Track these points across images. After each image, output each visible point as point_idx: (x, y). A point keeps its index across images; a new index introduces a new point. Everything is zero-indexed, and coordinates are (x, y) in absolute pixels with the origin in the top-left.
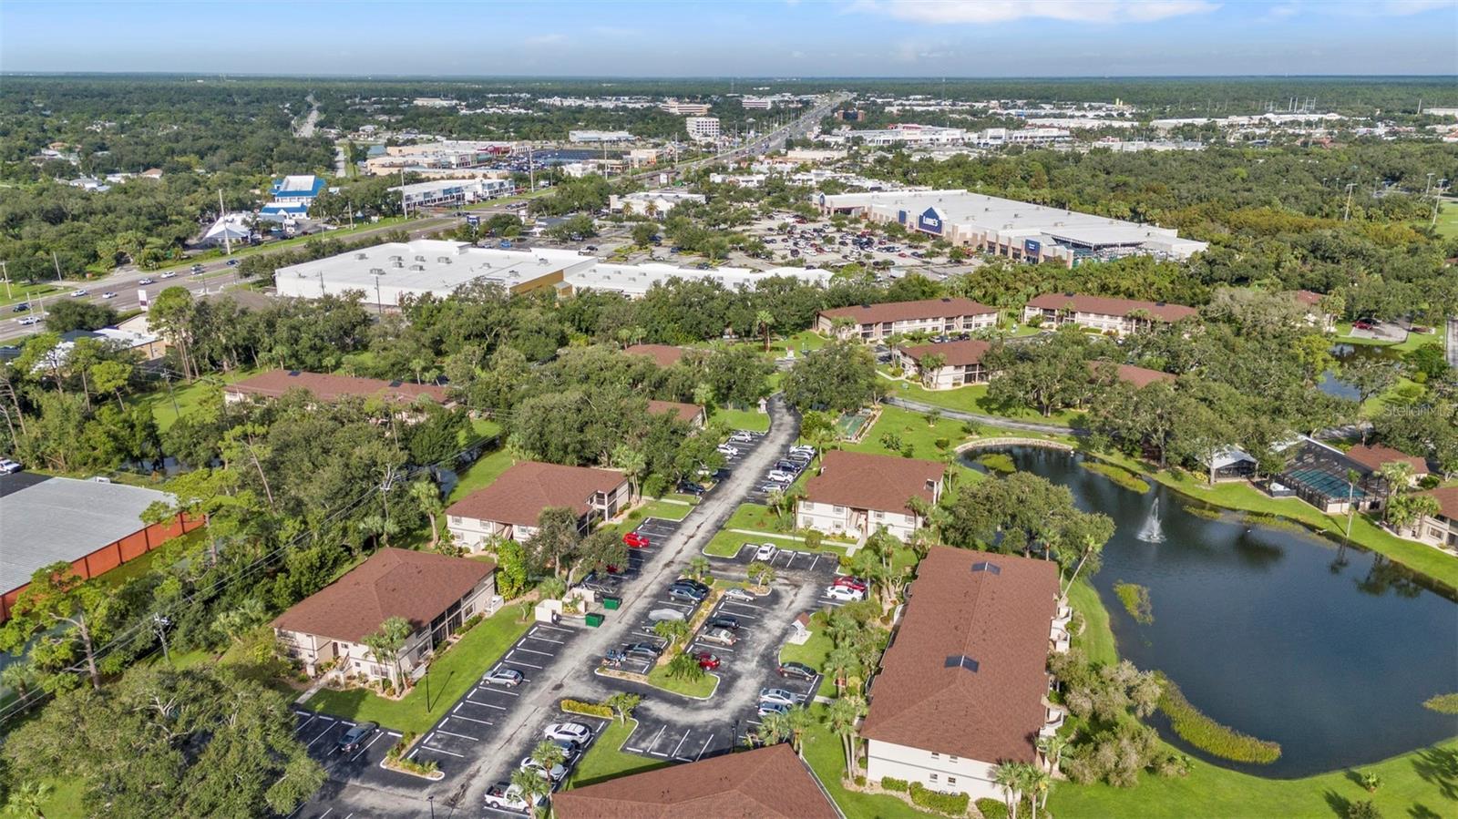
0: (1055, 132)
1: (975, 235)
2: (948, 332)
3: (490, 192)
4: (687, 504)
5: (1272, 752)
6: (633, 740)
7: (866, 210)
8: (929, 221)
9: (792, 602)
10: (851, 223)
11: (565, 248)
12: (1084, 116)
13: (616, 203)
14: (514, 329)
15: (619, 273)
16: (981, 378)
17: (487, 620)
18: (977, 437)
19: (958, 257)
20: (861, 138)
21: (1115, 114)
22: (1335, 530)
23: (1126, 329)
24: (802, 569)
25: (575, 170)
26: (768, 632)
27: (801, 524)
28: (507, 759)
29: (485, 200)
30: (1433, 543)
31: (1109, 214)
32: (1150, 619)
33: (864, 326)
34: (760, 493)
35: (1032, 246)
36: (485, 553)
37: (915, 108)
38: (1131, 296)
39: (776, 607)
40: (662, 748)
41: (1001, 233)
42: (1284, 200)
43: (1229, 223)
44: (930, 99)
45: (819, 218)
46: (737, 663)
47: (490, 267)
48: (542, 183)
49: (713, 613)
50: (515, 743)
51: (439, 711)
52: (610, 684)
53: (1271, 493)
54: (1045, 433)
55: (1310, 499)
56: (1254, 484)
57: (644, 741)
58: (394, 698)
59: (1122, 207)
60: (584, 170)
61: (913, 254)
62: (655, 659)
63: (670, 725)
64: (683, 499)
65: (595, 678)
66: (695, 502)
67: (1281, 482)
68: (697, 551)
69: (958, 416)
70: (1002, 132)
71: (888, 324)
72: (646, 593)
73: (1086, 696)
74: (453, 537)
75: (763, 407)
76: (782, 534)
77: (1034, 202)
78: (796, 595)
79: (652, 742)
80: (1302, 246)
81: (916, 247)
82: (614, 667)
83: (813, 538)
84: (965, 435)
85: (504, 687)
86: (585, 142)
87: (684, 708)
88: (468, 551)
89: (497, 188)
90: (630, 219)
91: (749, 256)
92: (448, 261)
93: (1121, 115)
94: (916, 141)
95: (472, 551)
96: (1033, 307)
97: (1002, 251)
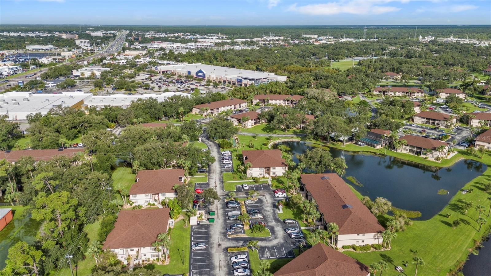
0: (209, 44)
1: (217, 78)
2: (235, 110)
3: (12, 71)
4: (204, 176)
5: (420, 214)
6: (261, 255)
7: (173, 71)
8: (200, 74)
9: (267, 201)
10: (171, 76)
11: (67, 91)
12: (212, 38)
13: (75, 73)
14: (89, 123)
15: (105, 99)
16: (258, 123)
17: (173, 229)
18: (272, 141)
19: (216, 85)
20: (146, 46)
21: (221, 37)
22: (382, 153)
23: (284, 104)
24: (260, 190)
25: (44, 60)
26: (269, 211)
27: (249, 176)
28: (225, 273)
29: (12, 74)
30: (406, 152)
31: (250, 69)
32: (362, 185)
33: (211, 110)
34: (225, 169)
35: (239, 81)
36: (149, 206)
37: (156, 36)
38: (280, 94)
39: (263, 203)
40: (272, 255)
41: (226, 76)
42: (296, 63)
43: (286, 70)
44: (157, 33)
45: (158, 75)
46: (269, 223)
47: (49, 101)
48: (33, 67)
49: (247, 210)
50: (223, 267)
51: (187, 264)
52: (237, 240)
53: (360, 145)
54: (289, 137)
55: (371, 145)
56: (354, 143)
57: (264, 254)
58: (165, 264)
59: (253, 67)
60: (48, 61)
61: (200, 85)
62: (243, 228)
63: (268, 248)
64: (201, 175)
65: (229, 239)
66: (206, 175)
67: (361, 142)
68: (222, 191)
69: (261, 135)
70: (193, 44)
71: (218, 109)
72: (219, 208)
73: (377, 209)
74: (133, 203)
75: (200, 140)
76: (244, 180)
77: (224, 66)
78: (266, 198)
79: (267, 254)
80: (313, 76)
81: (199, 83)
82: (232, 234)
83: (255, 180)
84: (268, 141)
85: (201, 250)
86: (36, 50)
87: (266, 241)
88: (142, 206)
89: (15, 69)
90: (87, 78)
91: (144, 89)
92: (28, 100)
93: (222, 38)
94: (166, 47)
95: (143, 206)
96: (256, 99)
97: (228, 83)
